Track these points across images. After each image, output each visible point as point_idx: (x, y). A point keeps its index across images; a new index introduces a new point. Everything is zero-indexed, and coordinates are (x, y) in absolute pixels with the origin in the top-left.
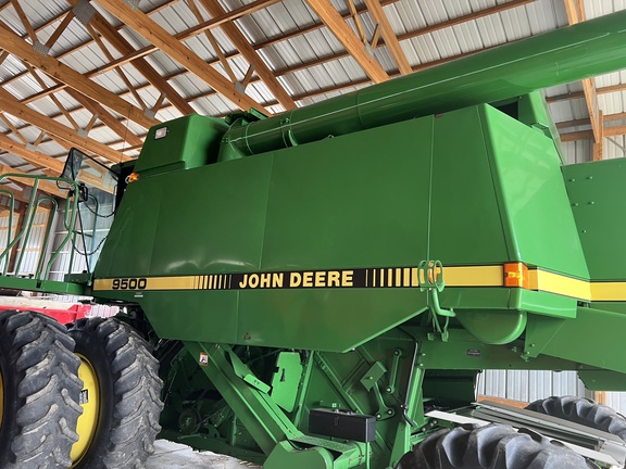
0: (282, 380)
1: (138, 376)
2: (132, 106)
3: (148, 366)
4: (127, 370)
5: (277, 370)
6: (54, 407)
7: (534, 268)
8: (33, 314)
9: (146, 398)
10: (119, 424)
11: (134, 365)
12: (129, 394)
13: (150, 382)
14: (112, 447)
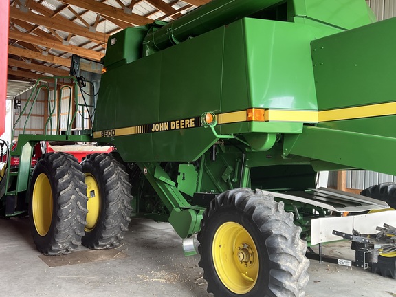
0: (184, 179)
1: (116, 182)
2: (115, 8)
3: (122, 177)
4: (110, 179)
5: (179, 174)
6: (73, 196)
7: (267, 109)
8: (62, 153)
9: (121, 193)
10: (108, 206)
11: (113, 176)
12: (112, 191)
13: (123, 185)
14: (107, 218)
